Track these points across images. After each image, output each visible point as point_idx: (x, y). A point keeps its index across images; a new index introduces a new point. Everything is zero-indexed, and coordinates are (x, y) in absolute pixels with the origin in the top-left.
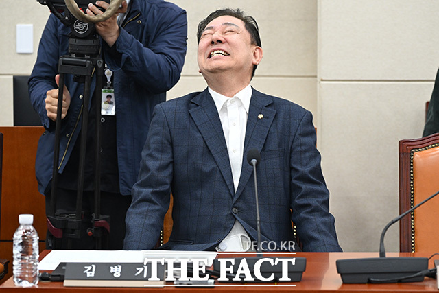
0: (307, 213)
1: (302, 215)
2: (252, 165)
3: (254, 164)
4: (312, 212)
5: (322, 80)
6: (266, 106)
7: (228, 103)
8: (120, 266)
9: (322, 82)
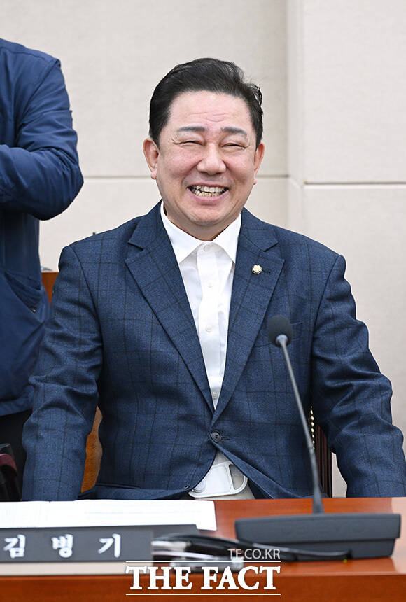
0: (353, 427)
1: (345, 431)
2: (279, 345)
3: (283, 343)
4: (361, 425)
5: (307, 183)
6: (265, 251)
7: (200, 251)
8: (70, 538)
9: (307, 187)
